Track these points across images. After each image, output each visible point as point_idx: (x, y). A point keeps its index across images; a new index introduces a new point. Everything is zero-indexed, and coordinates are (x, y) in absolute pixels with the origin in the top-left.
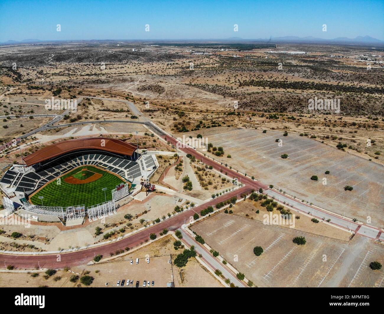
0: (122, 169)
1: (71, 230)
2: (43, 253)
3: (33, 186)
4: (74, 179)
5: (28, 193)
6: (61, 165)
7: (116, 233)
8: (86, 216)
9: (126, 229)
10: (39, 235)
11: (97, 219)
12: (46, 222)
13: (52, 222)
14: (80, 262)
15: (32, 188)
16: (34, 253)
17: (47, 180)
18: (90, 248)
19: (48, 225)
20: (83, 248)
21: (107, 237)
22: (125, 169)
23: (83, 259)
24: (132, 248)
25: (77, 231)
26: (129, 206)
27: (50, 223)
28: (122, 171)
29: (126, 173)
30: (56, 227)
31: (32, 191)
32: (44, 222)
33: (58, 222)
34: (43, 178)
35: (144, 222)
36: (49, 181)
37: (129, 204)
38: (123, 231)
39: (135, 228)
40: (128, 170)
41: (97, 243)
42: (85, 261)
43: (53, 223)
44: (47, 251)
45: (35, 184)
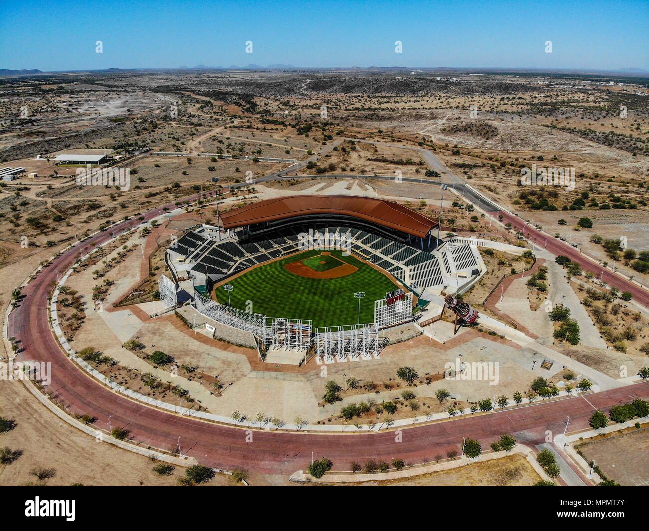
0: (400, 264)
1: (273, 374)
2: (201, 414)
3: (228, 267)
4: (303, 268)
5: (214, 277)
6: (285, 238)
7: (373, 409)
8: (311, 350)
9: (398, 405)
10: (205, 370)
11: (333, 362)
12: (228, 342)
13: (241, 346)
14: (276, 465)
15: (225, 271)
16: (181, 411)
17: (255, 261)
18: (306, 433)
19: (229, 351)
20: (290, 426)
21: (351, 414)
22: (407, 264)
23: (285, 459)
24: (411, 465)
25: (284, 379)
26: (409, 347)
27: (235, 347)
28: (398, 268)
29: (408, 274)
30: (244, 358)
31: (223, 276)
32: (224, 341)
33: (252, 348)
34: (248, 255)
35: (448, 398)
36: (257, 263)
37: (411, 343)
38: (391, 408)
39: (423, 408)
40: (411, 267)
41: (324, 423)
42: (287, 465)
43: (241, 349)
44: (209, 412)
45: (231, 263)
